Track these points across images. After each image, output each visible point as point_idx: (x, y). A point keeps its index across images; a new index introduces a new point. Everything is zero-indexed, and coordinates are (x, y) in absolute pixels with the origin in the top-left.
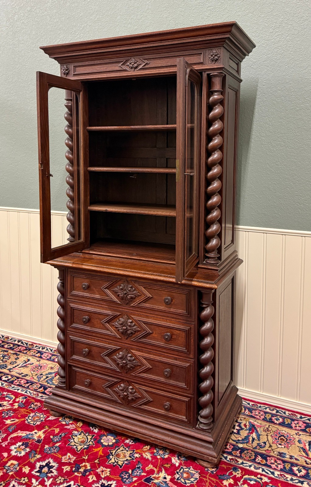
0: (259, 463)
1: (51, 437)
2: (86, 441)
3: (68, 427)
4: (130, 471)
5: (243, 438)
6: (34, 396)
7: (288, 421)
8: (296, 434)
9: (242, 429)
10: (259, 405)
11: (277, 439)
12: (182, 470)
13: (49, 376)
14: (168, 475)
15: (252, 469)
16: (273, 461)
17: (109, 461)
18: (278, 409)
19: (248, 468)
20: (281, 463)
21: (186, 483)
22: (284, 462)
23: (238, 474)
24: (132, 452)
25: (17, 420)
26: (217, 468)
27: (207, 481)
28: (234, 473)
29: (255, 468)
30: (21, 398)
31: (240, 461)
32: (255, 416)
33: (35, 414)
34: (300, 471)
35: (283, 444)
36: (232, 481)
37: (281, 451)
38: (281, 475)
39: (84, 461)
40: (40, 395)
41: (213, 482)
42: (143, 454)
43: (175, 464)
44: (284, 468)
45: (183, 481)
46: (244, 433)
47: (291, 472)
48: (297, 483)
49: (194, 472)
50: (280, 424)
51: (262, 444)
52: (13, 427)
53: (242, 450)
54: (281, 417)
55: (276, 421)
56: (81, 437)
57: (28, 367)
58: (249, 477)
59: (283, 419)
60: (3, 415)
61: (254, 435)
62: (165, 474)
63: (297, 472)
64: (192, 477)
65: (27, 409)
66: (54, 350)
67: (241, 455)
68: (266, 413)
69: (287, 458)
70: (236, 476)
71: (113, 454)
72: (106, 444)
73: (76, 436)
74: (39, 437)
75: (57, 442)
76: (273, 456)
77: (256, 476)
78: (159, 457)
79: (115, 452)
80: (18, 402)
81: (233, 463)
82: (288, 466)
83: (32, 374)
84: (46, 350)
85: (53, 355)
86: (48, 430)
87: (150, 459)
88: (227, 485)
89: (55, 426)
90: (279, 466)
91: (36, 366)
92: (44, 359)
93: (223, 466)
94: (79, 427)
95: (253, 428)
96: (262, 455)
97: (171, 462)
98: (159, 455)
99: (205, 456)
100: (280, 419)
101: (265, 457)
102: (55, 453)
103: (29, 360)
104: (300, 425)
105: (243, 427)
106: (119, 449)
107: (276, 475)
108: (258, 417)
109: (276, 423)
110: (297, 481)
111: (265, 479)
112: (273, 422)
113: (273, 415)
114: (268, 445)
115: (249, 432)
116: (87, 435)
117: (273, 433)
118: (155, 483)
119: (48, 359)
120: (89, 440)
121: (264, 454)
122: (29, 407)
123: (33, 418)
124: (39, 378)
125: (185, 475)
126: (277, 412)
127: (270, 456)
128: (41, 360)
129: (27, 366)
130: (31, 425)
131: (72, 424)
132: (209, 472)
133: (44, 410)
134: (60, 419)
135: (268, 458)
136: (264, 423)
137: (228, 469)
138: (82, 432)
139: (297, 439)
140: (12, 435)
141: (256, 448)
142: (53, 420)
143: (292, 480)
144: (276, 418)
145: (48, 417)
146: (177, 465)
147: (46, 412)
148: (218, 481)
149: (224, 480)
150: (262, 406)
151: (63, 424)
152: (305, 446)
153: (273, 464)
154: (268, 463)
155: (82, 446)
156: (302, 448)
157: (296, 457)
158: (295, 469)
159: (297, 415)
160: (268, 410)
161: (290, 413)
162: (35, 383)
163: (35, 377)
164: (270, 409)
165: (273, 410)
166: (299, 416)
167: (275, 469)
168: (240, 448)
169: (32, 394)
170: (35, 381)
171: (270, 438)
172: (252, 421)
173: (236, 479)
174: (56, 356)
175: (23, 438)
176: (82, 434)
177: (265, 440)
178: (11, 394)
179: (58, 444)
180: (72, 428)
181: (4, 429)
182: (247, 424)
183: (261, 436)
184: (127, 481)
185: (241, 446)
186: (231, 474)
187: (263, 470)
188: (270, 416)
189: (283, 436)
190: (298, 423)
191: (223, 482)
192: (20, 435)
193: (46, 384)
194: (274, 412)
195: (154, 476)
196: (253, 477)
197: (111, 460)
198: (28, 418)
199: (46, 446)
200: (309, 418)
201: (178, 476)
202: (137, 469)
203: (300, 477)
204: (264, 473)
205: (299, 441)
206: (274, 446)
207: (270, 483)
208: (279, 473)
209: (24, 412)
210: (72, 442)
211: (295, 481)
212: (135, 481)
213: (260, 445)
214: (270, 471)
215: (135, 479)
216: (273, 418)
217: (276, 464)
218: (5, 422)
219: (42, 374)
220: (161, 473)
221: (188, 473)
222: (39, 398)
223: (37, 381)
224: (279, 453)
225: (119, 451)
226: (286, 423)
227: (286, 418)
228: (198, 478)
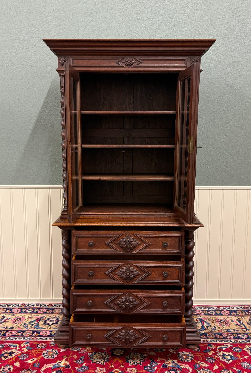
0: (220, 338)
1: (75, 361)
2: (103, 357)
3: (82, 352)
4: (149, 365)
5: (201, 327)
6: (34, 340)
7: (218, 312)
8: (228, 317)
9: (197, 323)
10: (196, 307)
11: (219, 323)
12: (180, 355)
13: (33, 323)
14: (174, 360)
15: (218, 342)
16: (226, 335)
17: (130, 364)
18: (209, 307)
19: (216, 342)
20: (231, 335)
21: (188, 361)
22: (232, 334)
23: (213, 347)
24: (140, 354)
25: (36, 359)
26: (199, 348)
27: (199, 356)
28: (211, 348)
29: (219, 341)
30: (23, 343)
31: (209, 340)
32: (199, 314)
33: (47, 351)
34: (244, 336)
35: (225, 325)
36: (212, 352)
37: (227, 329)
38: (236, 341)
39: (112, 369)
40: (39, 338)
41: (203, 355)
42: (149, 353)
43: (173, 353)
44: (234, 337)
45: (186, 360)
46: (199, 325)
47: (239, 338)
48: (247, 342)
49: (188, 354)
50: (215, 315)
51: (214, 328)
52: (37, 364)
53: (206, 334)
54: (213, 311)
55: (212, 314)
56: (97, 356)
57: (8, 322)
58: (220, 347)
59: (215, 312)
60: (20, 358)
61: (206, 324)
62: (172, 360)
63: (242, 337)
64: (189, 357)
65: (38, 350)
66: (21, 305)
67: (207, 337)
68: (203, 311)
69: (232, 332)
70: (212, 349)
71: (129, 359)
72: (119, 355)
73: (93, 356)
74: (65, 364)
75: (82, 364)
76: (224, 333)
77: (223, 345)
78: (160, 352)
79: (130, 357)
80: (24, 347)
81: (206, 342)
82: (236, 336)
83: (16, 325)
84: (13, 306)
85: (22, 309)
86: (68, 358)
87: (155, 354)
88: (212, 355)
89: (71, 355)
90: (231, 337)
91: (14, 320)
92: (16, 313)
93: (201, 345)
94: (89, 350)
95: (202, 321)
96: (218, 334)
97: (170, 352)
98: (159, 351)
99: (193, 341)
100: (213, 312)
101: (221, 334)
102: (86, 370)
103: (4, 317)
104: (226, 312)
105: (196, 322)
106: (130, 355)
107: (233, 342)
108: (200, 314)
109: (213, 315)
110: (246, 341)
111: (229, 346)
112: (211, 315)
113: (208, 311)
114: (217, 328)
115: (202, 324)
116: (100, 353)
117: (215, 321)
118: (170, 367)
119: (20, 313)
120: (105, 356)
121: (219, 333)
122: (37, 348)
123: (48, 354)
124: (27, 327)
125: (184, 357)
126: (209, 308)
127: (223, 333)
128: (15, 314)
129: (6, 321)
130: (51, 358)
131: (83, 350)
132: (196, 351)
133: (52, 347)
134: (71, 349)
135: (223, 334)
136: (207, 317)
137: (206, 346)
138: (94, 352)
139: (230, 321)
140: (41, 369)
141: (212, 331)
142: (66, 351)
143: (243, 341)
144: (210, 312)
145: (59, 350)
146: (175, 353)
147: (55, 347)
148: (205, 354)
149: (208, 352)
150: (198, 307)
151: (76, 351)
152: (237, 322)
153: (228, 336)
154: (224, 337)
155: (103, 360)
156: (236, 324)
157: (236, 330)
158: (240, 335)
159: (221, 307)
160: (202, 309)
161: (216, 307)
162: (26, 331)
163: (22, 327)
164: (204, 308)
165: (206, 308)
166: (222, 308)
167: (230, 339)
168: (203, 334)
169: (31, 339)
170: (23, 330)
171: (215, 324)
172: (199, 317)
173: (215, 350)
174: (26, 309)
175: (52, 369)
176: (97, 354)
177: (214, 326)
178: (12, 343)
179: (84, 365)
180: (85, 352)
181: (31, 367)
182: (197, 319)
183: (210, 324)
184: (152, 371)
185: (203, 332)
186: (209, 348)
187: (225, 341)
188: (206, 312)
189: (222, 320)
190: (224, 312)
191: (208, 353)
192: (48, 367)
193: (35, 329)
194: (207, 309)
195: (166, 363)
196: (222, 346)
197: (130, 362)
198: (44, 355)
199: (77, 368)
200: (228, 307)
201: (181, 358)
202: (152, 362)
203: (246, 339)
204: (226, 342)
205: (232, 321)
206: (221, 327)
207: (233, 346)
208: (234, 340)
209: (36, 352)
210: (93, 360)
211: (245, 342)
212: (157, 370)
213: (213, 329)
214: (229, 341)
215: (156, 368)
216: (209, 313)
217: (229, 336)
218: (27, 363)
219: (25, 324)
220: (169, 360)
221: (185, 355)
222: (40, 340)
223: (26, 330)
224: (226, 330)
225: (131, 356)
226: (218, 313)
227: (216, 310)
228: (192, 356)
